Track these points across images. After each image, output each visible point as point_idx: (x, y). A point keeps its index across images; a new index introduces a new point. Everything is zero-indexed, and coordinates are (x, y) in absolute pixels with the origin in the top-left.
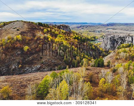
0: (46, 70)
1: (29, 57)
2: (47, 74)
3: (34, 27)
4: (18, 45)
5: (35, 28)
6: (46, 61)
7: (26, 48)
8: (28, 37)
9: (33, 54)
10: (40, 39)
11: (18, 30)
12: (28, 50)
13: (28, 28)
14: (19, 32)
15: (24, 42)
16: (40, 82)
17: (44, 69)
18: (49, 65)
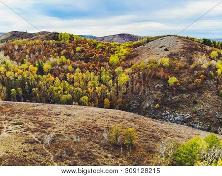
0: (200, 127)
1: (174, 95)
2: (199, 135)
3: (194, 47)
4: (161, 73)
5: (196, 49)
6: (203, 110)
7: (173, 80)
8: (180, 63)
9: (182, 92)
10: (201, 69)
11: (166, 50)
12: (175, 83)
13: (184, 48)
14: (167, 53)
15: (171, 70)
16: (184, 143)
17: (195, 123)
18: (206, 120)
